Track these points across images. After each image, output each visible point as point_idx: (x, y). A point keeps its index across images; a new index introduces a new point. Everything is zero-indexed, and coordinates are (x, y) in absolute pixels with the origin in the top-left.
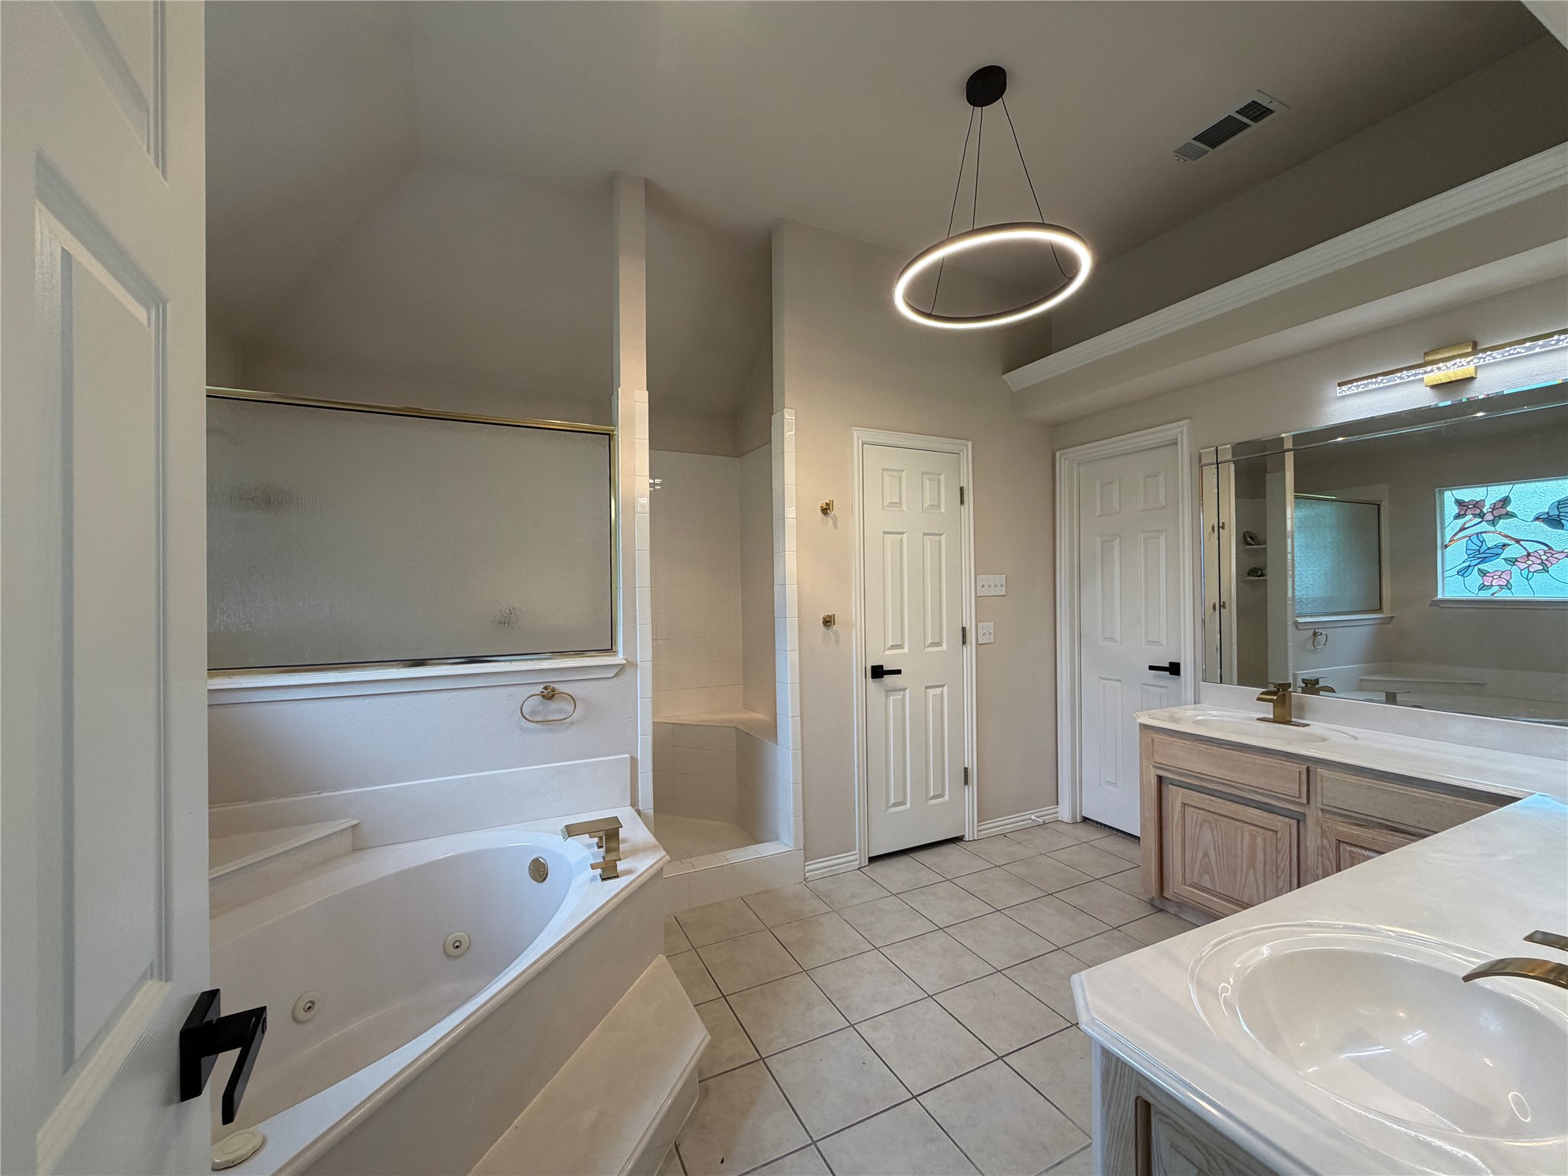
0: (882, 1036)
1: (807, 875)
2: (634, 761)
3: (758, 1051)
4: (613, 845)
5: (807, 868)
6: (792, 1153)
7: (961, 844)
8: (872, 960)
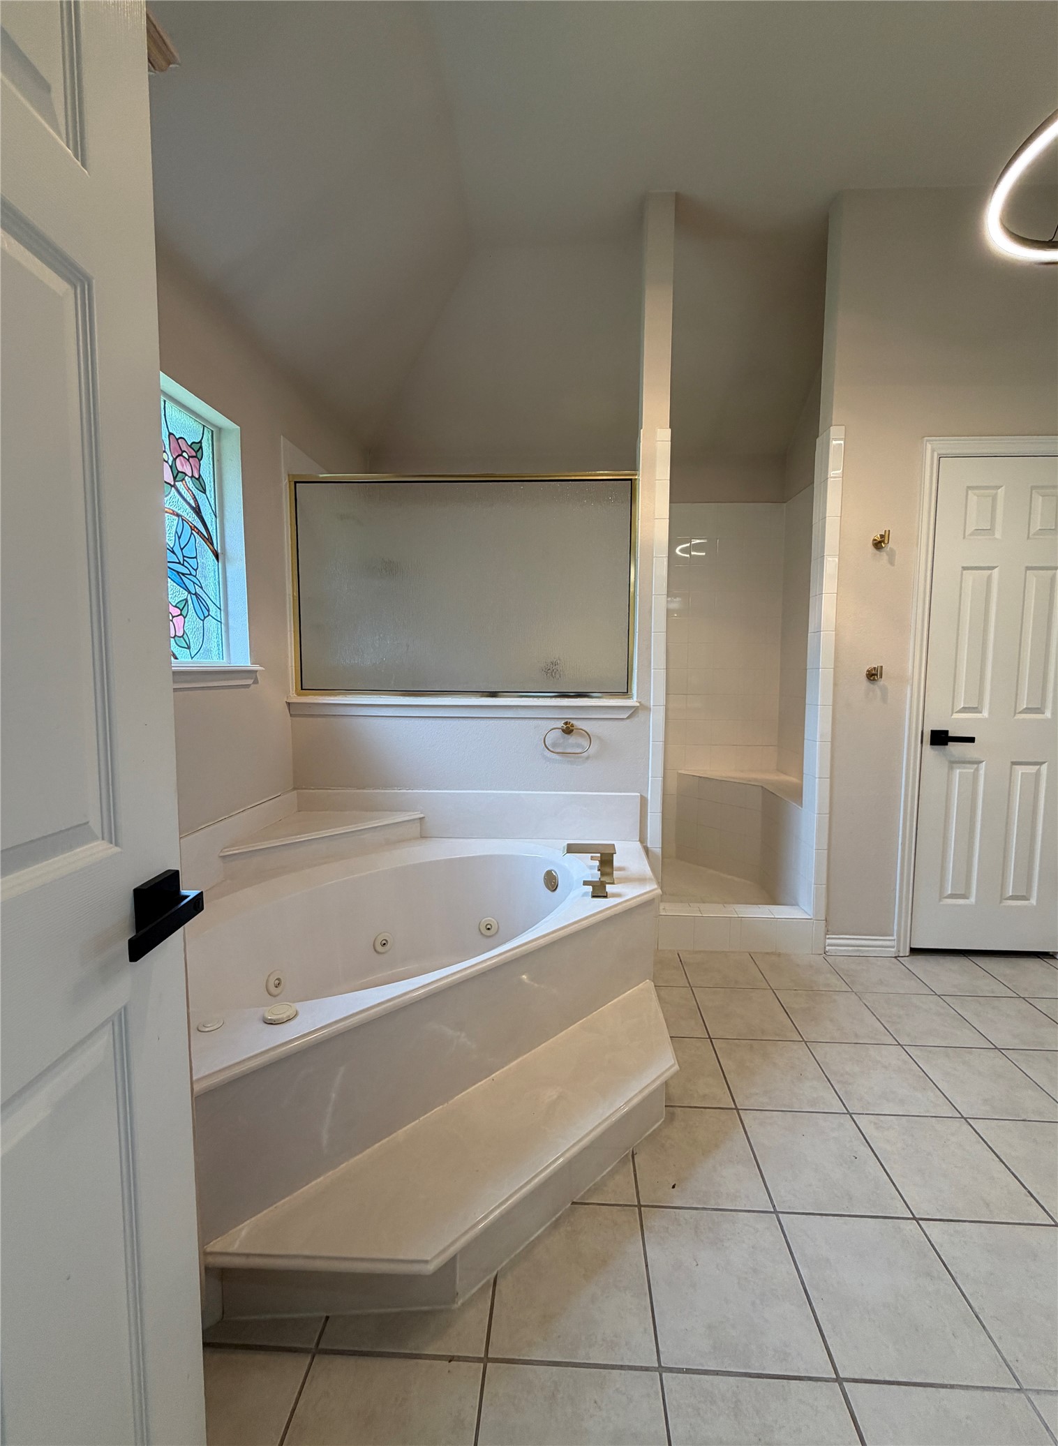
0: (887, 1138)
1: (827, 948)
2: (643, 801)
3: (734, 1101)
4: (607, 870)
5: (828, 941)
6: (749, 1211)
7: (1052, 962)
8: (892, 1056)
